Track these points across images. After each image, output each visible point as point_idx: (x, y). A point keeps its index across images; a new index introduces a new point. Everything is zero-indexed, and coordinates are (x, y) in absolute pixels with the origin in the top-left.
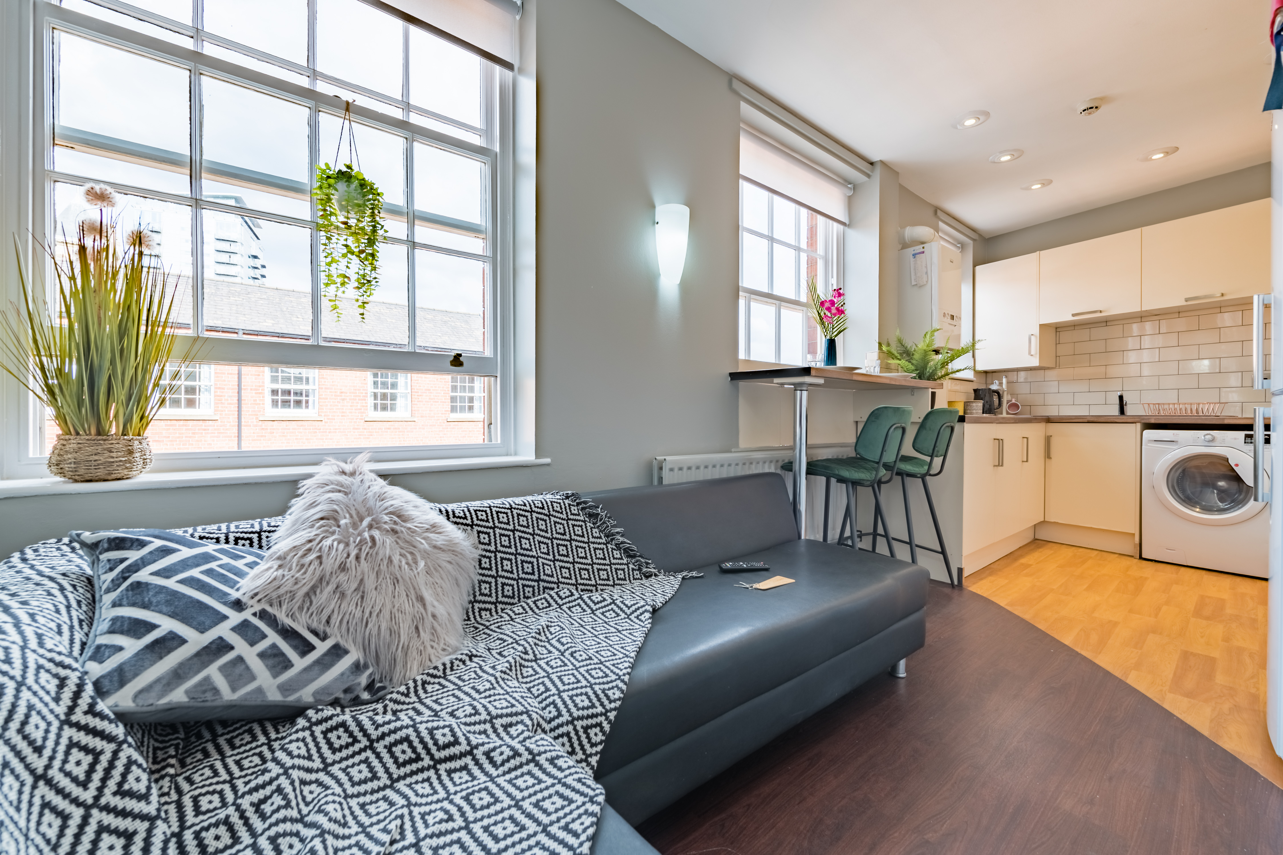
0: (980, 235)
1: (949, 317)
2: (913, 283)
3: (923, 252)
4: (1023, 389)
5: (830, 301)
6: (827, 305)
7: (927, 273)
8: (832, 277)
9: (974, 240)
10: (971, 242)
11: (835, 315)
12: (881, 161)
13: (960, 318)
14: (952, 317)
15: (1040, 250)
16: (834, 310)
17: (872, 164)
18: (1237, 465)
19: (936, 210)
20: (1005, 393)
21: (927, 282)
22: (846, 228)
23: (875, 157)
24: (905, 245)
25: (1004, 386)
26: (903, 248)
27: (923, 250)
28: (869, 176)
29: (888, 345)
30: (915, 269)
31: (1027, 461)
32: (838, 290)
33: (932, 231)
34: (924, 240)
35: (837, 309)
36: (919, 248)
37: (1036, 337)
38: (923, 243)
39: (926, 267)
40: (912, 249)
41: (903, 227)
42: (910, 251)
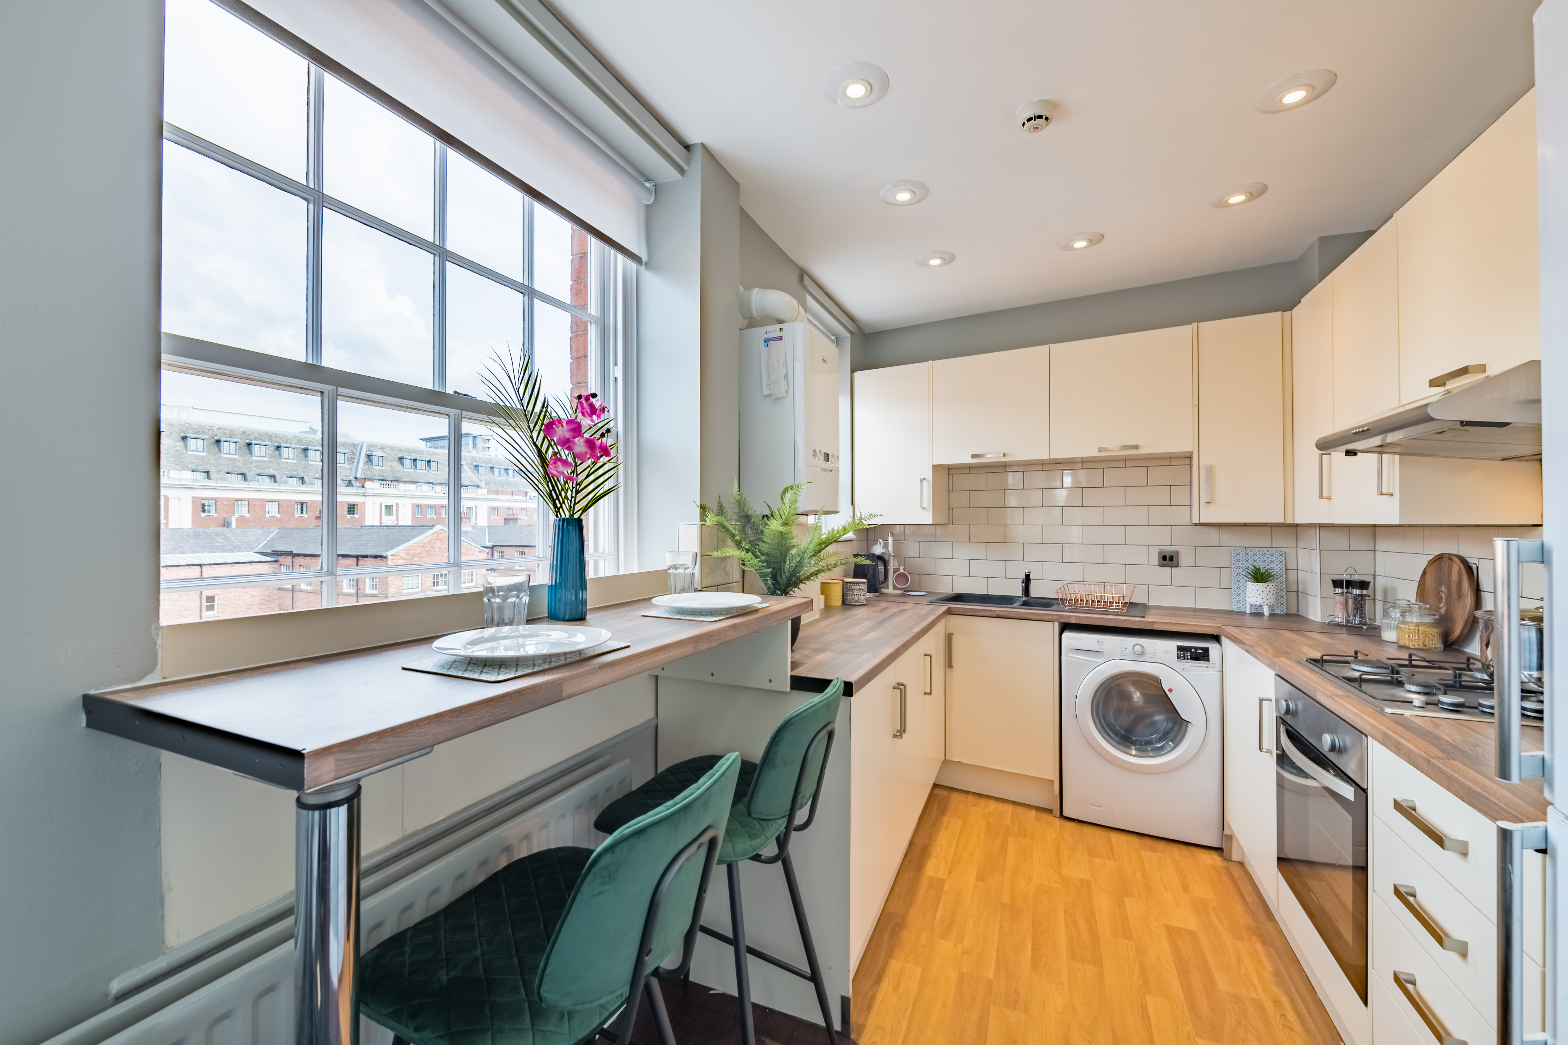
0: (859, 328)
1: (822, 458)
2: (766, 392)
3: (781, 338)
4: (912, 549)
5: (569, 422)
6: (562, 432)
7: (786, 376)
8: (616, 365)
9: (851, 333)
10: (848, 335)
11: (582, 457)
12: (703, 145)
13: (838, 458)
14: (827, 457)
15: (933, 360)
16: (580, 445)
17: (687, 147)
18: (1171, 690)
19: (803, 274)
20: (892, 558)
21: (787, 392)
22: (642, 268)
23: (693, 137)
24: (753, 322)
25: (890, 548)
26: (749, 326)
27: (779, 334)
28: (682, 171)
29: (721, 511)
30: (767, 367)
31: (930, 693)
32: (587, 399)
33: (795, 303)
34: (781, 315)
35: (590, 443)
36: (773, 330)
37: (929, 482)
38: (780, 322)
39: (786, 365)
40: (763, 329)
41: (749, 288)
42: (761, 333)
